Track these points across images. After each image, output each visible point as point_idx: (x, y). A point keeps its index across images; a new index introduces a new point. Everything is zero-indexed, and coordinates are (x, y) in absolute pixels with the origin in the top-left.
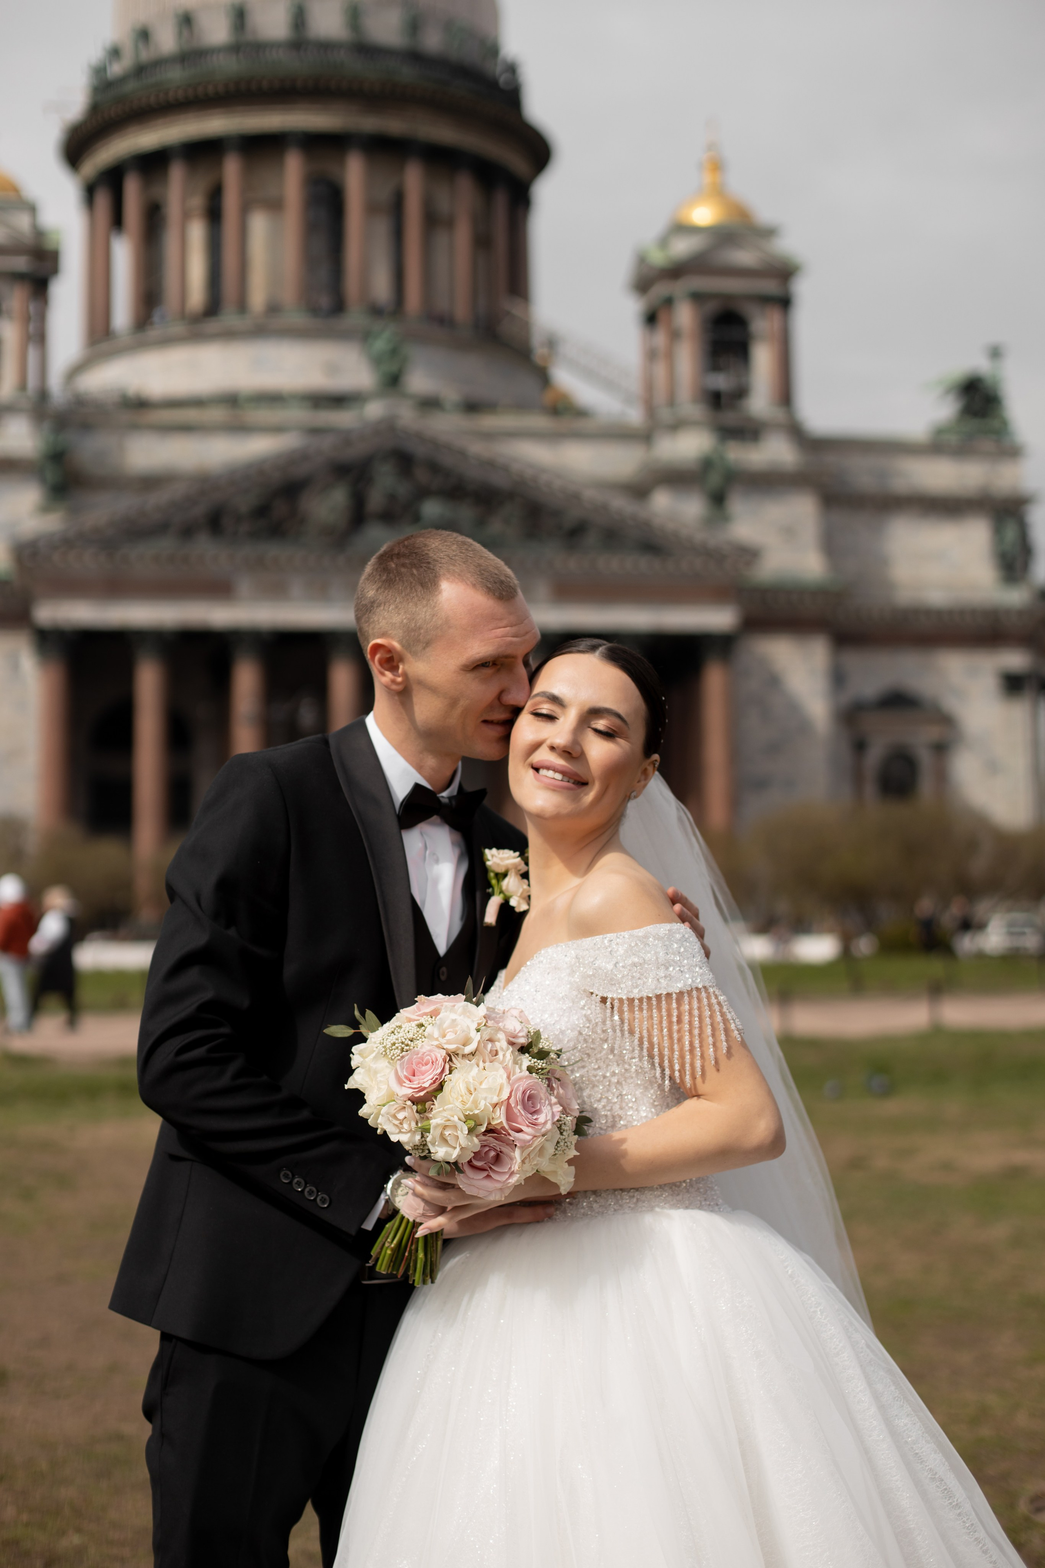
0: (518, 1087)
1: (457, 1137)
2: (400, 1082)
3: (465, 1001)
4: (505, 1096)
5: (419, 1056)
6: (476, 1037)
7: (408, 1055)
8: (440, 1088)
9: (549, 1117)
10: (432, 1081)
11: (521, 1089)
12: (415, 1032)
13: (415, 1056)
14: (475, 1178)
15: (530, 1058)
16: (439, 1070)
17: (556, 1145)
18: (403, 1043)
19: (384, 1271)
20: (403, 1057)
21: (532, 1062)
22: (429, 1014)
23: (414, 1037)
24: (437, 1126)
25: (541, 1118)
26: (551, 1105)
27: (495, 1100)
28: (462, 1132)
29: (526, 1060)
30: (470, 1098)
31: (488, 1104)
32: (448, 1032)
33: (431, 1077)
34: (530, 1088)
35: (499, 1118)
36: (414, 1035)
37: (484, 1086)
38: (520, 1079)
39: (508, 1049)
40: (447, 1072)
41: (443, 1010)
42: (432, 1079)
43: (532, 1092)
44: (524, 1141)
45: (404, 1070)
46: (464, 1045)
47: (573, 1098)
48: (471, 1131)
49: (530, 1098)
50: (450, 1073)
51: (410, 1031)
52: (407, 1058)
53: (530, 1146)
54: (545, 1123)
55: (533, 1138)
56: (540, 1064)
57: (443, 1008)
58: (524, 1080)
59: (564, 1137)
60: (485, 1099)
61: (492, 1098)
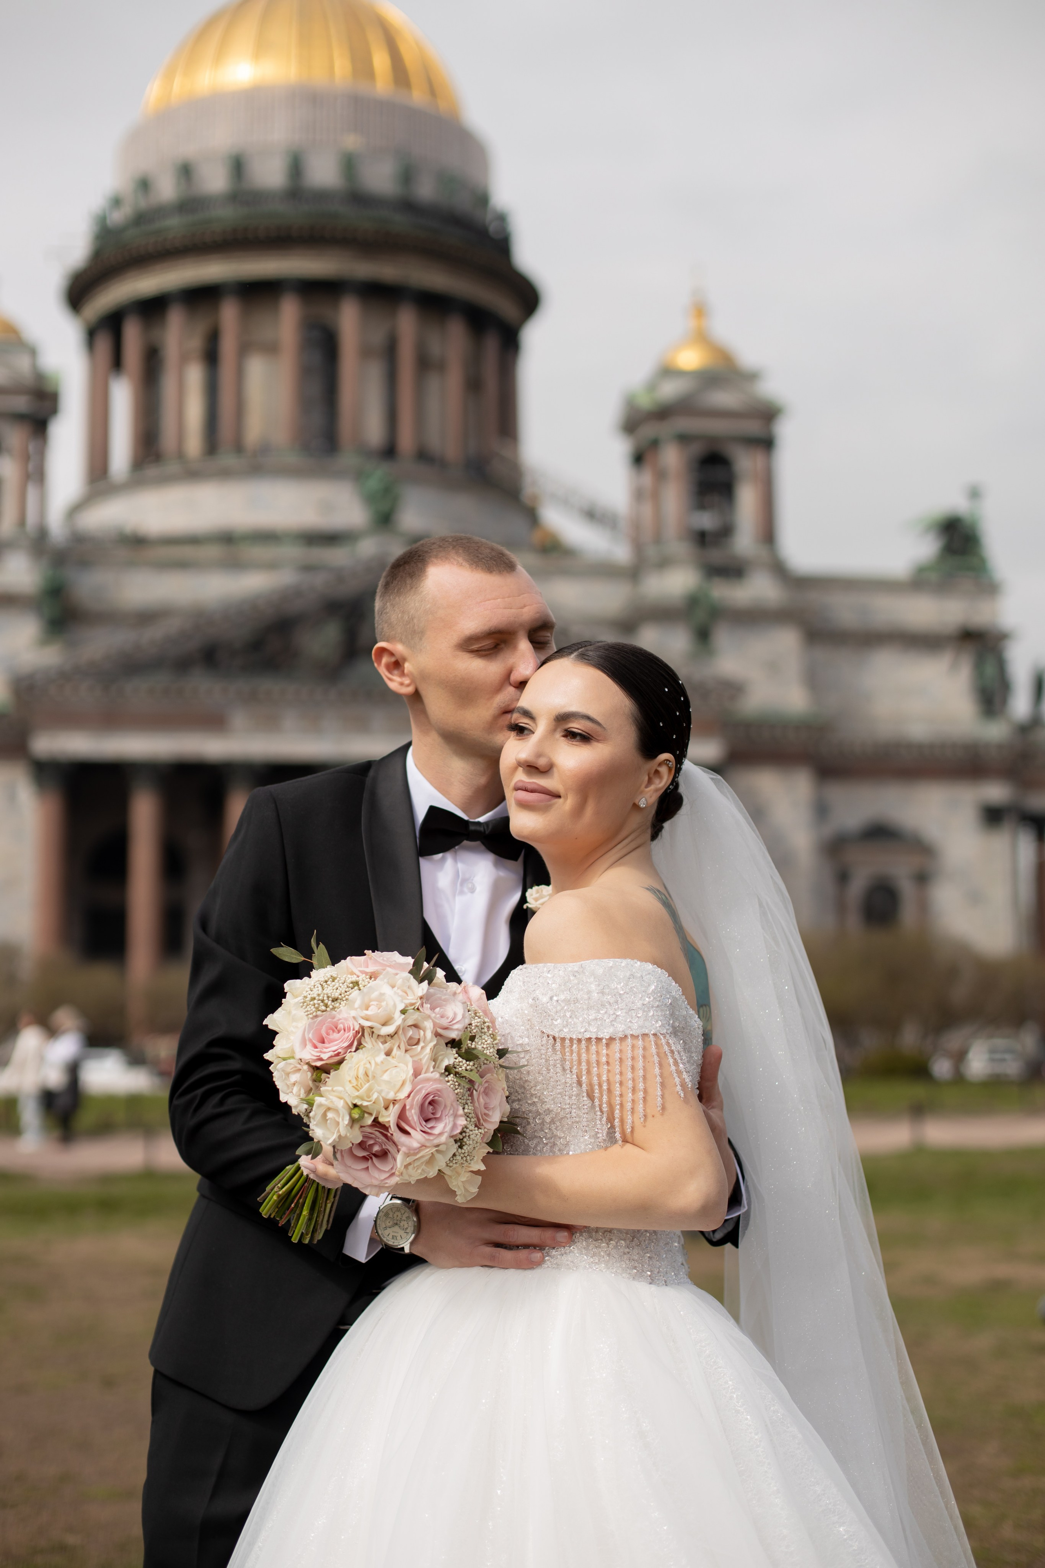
0: (421, 1089)
1: (338, 1123)
2: (304, 1044)
3: (409, 973)
4: (402, 1095)
5: (334, 1020)
6: (398, 1019)
7: (322, 1016)
8: (340, 1062)
9: (448, 1129)
10: (333, 1054)
11: (424, 1093)
12: (343, 991)
13: (329, 1020)
14: (352, 1167)
15: (457, 1055)
16: (346, 1044)
17: (452, 1157)
18: (323, 1001)
19: (265, 1215)
20: (316, 1016)
21: (457, 1061)
22: (369, 974)
23: (340, 996)
24: (320, 1105)
25: (439, 1128)
26: (456, 1116)
27: (391, 1096)
28: (343, 1120)
29: (451, 1057)
30: (365, 1084)
31: (381, 1099)
32: (372, 1005)
33: (334, 1048)
34: (437, 1093)
35: (389, 1118)
36: (341, 995)
37: (386, 1077)
38: (428, 1080)
39: (431, 1041)
40: (354, 1049)
41: (381, 976)
42: (334, 1051)
43: (436, 1098)
44: (409, 1148)
45: (312, 1032)
46: (383, 1025)
47: (499, 1108)
48: (353, 1121)
49: (431, 1103)
50: (355, 1051)
51: (339, 988)
52: (319, 1019)
53: (415, 1154)
54: (441, 1134)
55: (421, 1147)
56: (464, 1066)
57: (384, 972)
58: (431, 1083)
59: (463, 1151)
60: (380, 1092)
61: (388, 1093)
